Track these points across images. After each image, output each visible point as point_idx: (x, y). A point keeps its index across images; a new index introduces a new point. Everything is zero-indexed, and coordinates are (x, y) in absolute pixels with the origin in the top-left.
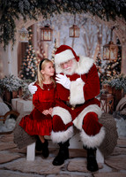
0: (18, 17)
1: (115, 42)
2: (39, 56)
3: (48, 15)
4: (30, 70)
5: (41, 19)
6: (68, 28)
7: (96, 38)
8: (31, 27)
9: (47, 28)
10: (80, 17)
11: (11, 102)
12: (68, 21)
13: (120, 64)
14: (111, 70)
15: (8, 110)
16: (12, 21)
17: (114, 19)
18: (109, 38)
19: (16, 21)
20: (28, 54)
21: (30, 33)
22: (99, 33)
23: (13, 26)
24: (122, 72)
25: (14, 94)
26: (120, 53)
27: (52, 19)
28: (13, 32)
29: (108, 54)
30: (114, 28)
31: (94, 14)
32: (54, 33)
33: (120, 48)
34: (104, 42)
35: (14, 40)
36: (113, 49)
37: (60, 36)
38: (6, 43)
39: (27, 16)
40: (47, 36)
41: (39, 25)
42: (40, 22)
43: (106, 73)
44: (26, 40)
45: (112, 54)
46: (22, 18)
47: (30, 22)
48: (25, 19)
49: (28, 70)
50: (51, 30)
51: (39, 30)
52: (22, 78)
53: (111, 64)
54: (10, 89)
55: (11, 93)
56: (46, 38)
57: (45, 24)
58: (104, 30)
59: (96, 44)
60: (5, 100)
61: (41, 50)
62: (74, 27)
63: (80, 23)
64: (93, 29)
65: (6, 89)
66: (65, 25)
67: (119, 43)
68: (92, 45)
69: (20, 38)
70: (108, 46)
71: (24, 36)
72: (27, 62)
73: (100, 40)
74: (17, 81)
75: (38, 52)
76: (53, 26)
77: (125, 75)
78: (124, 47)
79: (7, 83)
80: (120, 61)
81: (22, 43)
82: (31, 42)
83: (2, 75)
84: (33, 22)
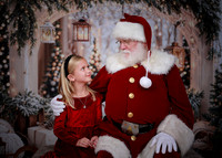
0: (39, 7)
1: (180, 43)
3: (85, 4)
5: (73, 9)
8: (59, 22)
9: (82, 23)
10: (130, 8)
11: (26, 132)
12: (113, 12)
13: (188, 75)
15: (22, 145)
16: (31, 13)
17: (178, 12)
18: (172, 37)
19: (37, 12)
20: (54, 60)
21: (57, 30)
22: (157, 31)
23: (33, 20)
24: (192, 86)
25: (31, 120)
26: (188, 58)
27: (90, 10)
28: (32, 28)
30: (178, 23)
31: (150, 5)
32: (93, 30)
33: (187, 52)
34: (165, 44)
35: (33, 40)
36: (178, 53)
37: (102, 34)
38: (22, 44)
39: (53, 6)
40: (82, 33)
41: (71, 18)
42: (72, 14)
44: (51, 39)
46: (46, 8)
47: (57, 14)
48: (50, 9)
50: (89, 26)
51: (70, 26)
52: (45, 96)
54: (26, 113)
55: (27, 119)
56: (81, 36)
57: (80, 17)
58: (165, 26)
65: (19, 112)
66: (109, 18)
67: (186, 44)
69: (43, 36)
70: (171, 49)
71: (48, 34)
72: (52, 72)
74: (36, 100)
76: (91, 20)
77: (197, 91)
78: (193, 51)
79: (21, 103)
80: (188, 70)
81: (46, 44)
82: (58, 43)
83: (14, 91)
84: (62, 14)
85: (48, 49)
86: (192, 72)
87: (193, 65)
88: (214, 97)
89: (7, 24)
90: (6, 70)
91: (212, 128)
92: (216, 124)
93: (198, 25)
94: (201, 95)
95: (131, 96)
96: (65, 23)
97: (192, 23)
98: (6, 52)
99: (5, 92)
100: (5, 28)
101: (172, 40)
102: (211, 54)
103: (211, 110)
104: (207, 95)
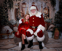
1: (47, 7)
2: (22, 13)
4: (19, 18)
5: (22, 0)
6: (31, 3)
7: (41, 6)
8: (19, 3)
9: (24, 3)
11: (13, 28)
13: (49, 14)
14: (46, 16)
15: (12, 31)
19: (13, 1)
20: (18, 12)
21: (18, 5)
22: (41, 5)
23: (13, 3)
28: (13, 5)
29: (45, 11)
30: (46, 3)
32: (27, 5)
33: (49, 9)
34: (43, 7)
35: (13, 8)
36: (46, 10)
37: (29, 6)
38: (11, 9)
40: (24, 6)
43: (44, 18)
44: (17, 8)
45: (46, 11)
47: (18, 2)
48: (16, 1)
49: (18, 17)
50: (26, 4)
51: (21, 4)
52: (16, 20)
53: (46, 14)
55: (13, 25)
56: (24, 7)
58: (43, 3)
59: (41, 8)
60: (11, 28)
61: (22, 11)
62: (33, 3)
63: (35, 1)
64: (40, 3)
65: (11, 24)
66: (30, 2)
67: (48, 7)
68: (39, 8)
69: (15, 7)
70: (45, 9)
71: (16, 6)
72: (18, 15)
73: (42, 7)
75: (21, 11)
76: (26, 3)
77: (51, 18)
78: (50, 9)
79: (11, 22)
80: (49, 13)
81: (16, 9)
82: (19, 8)
83: (9, 19)
84: (19, 1)
85: (16, 10)
86: (50, 14)
87: (50, 12)
88: (55, 19)
89: (7, 4)
90: (7, 15)
91: (54, 26)
92: (55, 25)
93: (51, 3)
94: (52, 19)
95: (33, 21)
96: (20, 3)
97: (50, 2)
98: (7, 11)
99: (8, 20)
100: (7, 5)
101: (45, 7)
102: (54, 9)
103: (54, 22)
104: (53, 19)
